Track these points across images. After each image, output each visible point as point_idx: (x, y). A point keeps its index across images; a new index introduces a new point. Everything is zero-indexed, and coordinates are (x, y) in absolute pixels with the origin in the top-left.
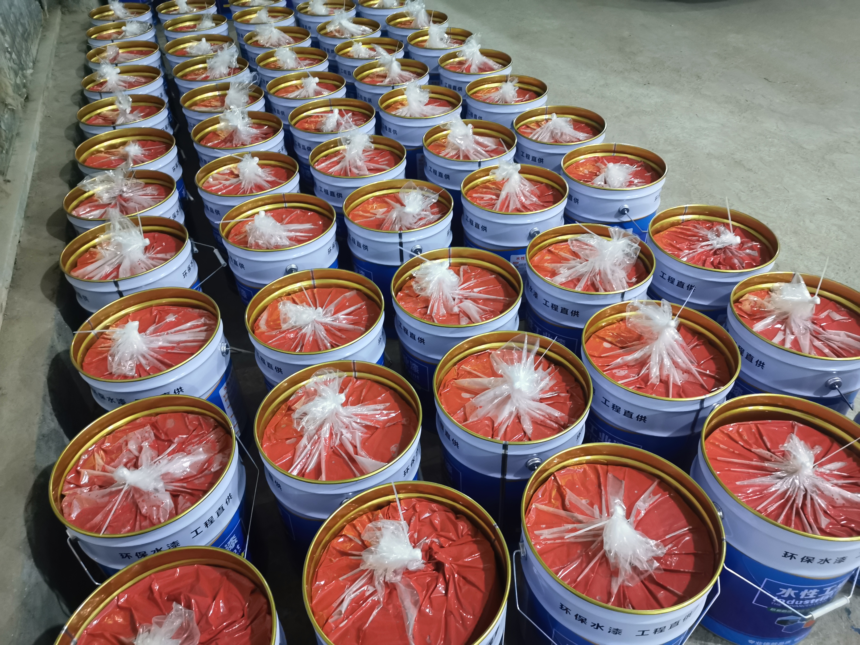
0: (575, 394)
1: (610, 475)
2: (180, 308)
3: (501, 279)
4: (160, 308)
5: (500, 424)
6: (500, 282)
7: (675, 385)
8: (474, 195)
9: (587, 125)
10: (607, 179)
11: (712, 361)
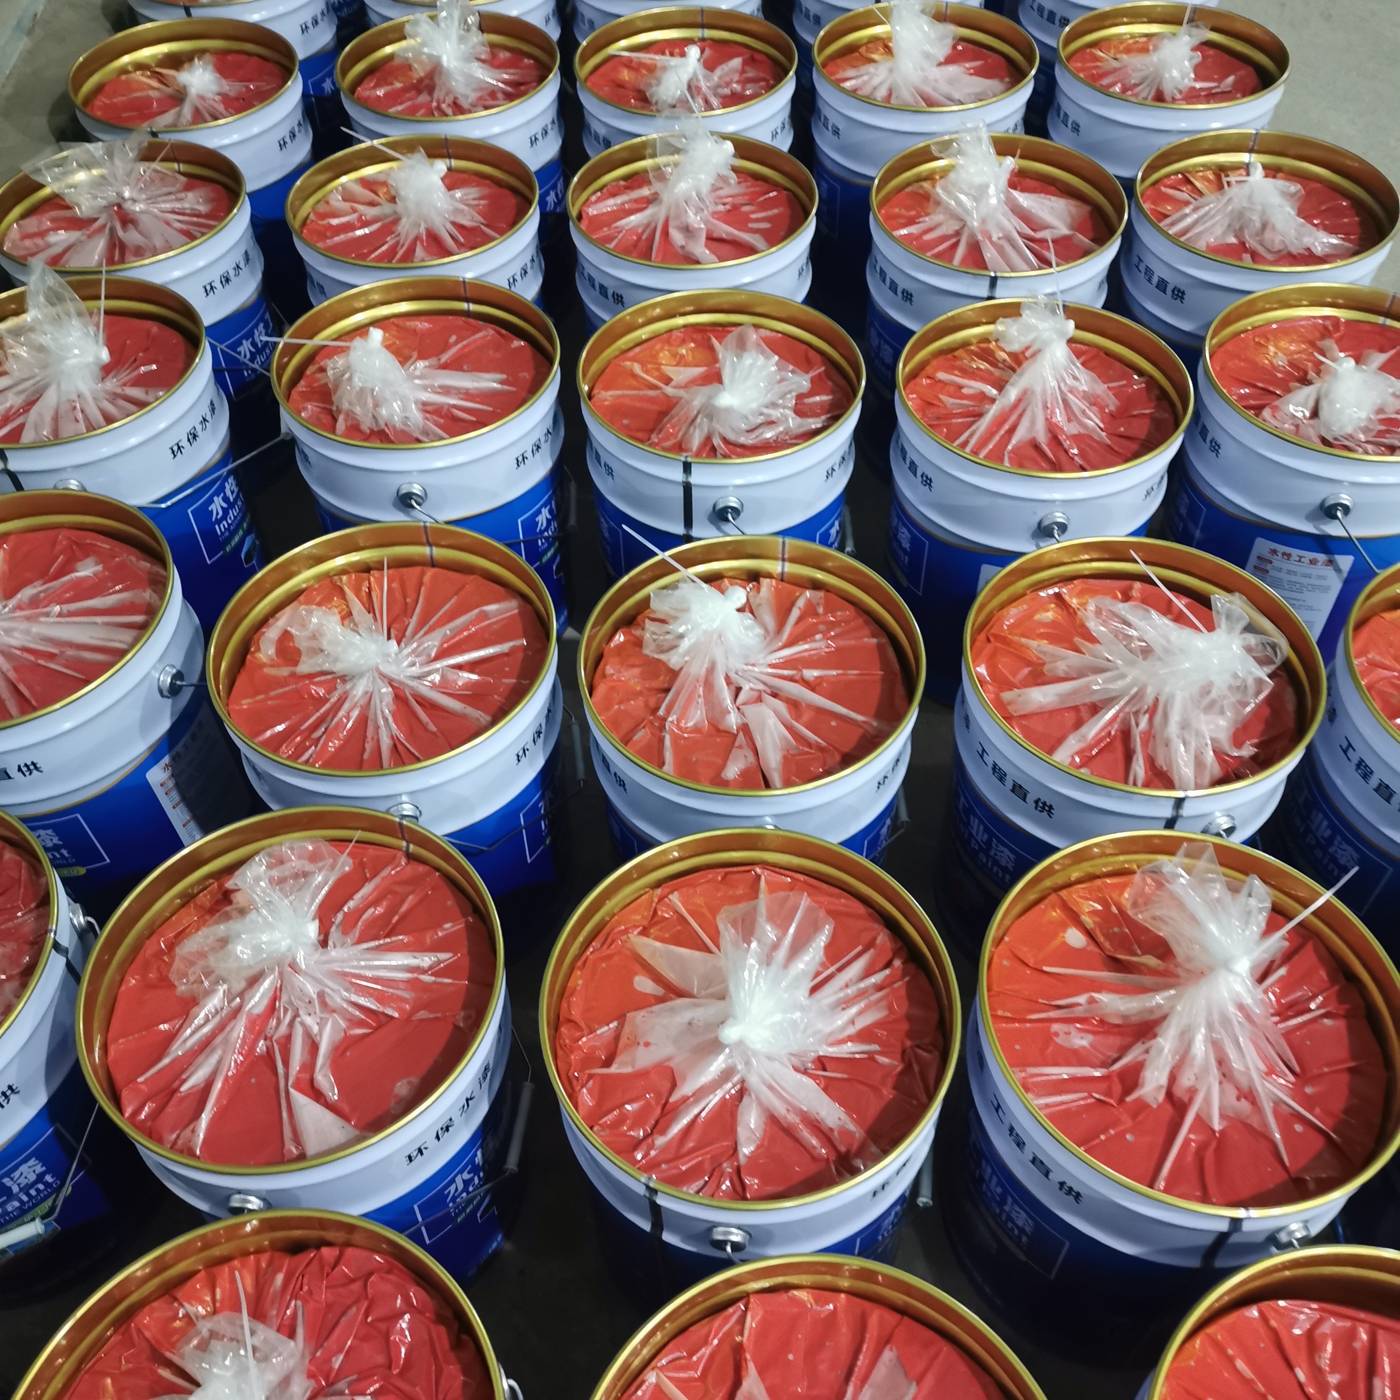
0: (916, 1068)
1: (888, 1355)
2: (118, 547)
3: (891, 652)
4: (74, 534)
5: (685, 1100)
6: (884, 664)
7: (1201, 1123)
8: (942, 376)
9: (1356, 203)
10: (1324, 405)
11: (1345, 1078)
